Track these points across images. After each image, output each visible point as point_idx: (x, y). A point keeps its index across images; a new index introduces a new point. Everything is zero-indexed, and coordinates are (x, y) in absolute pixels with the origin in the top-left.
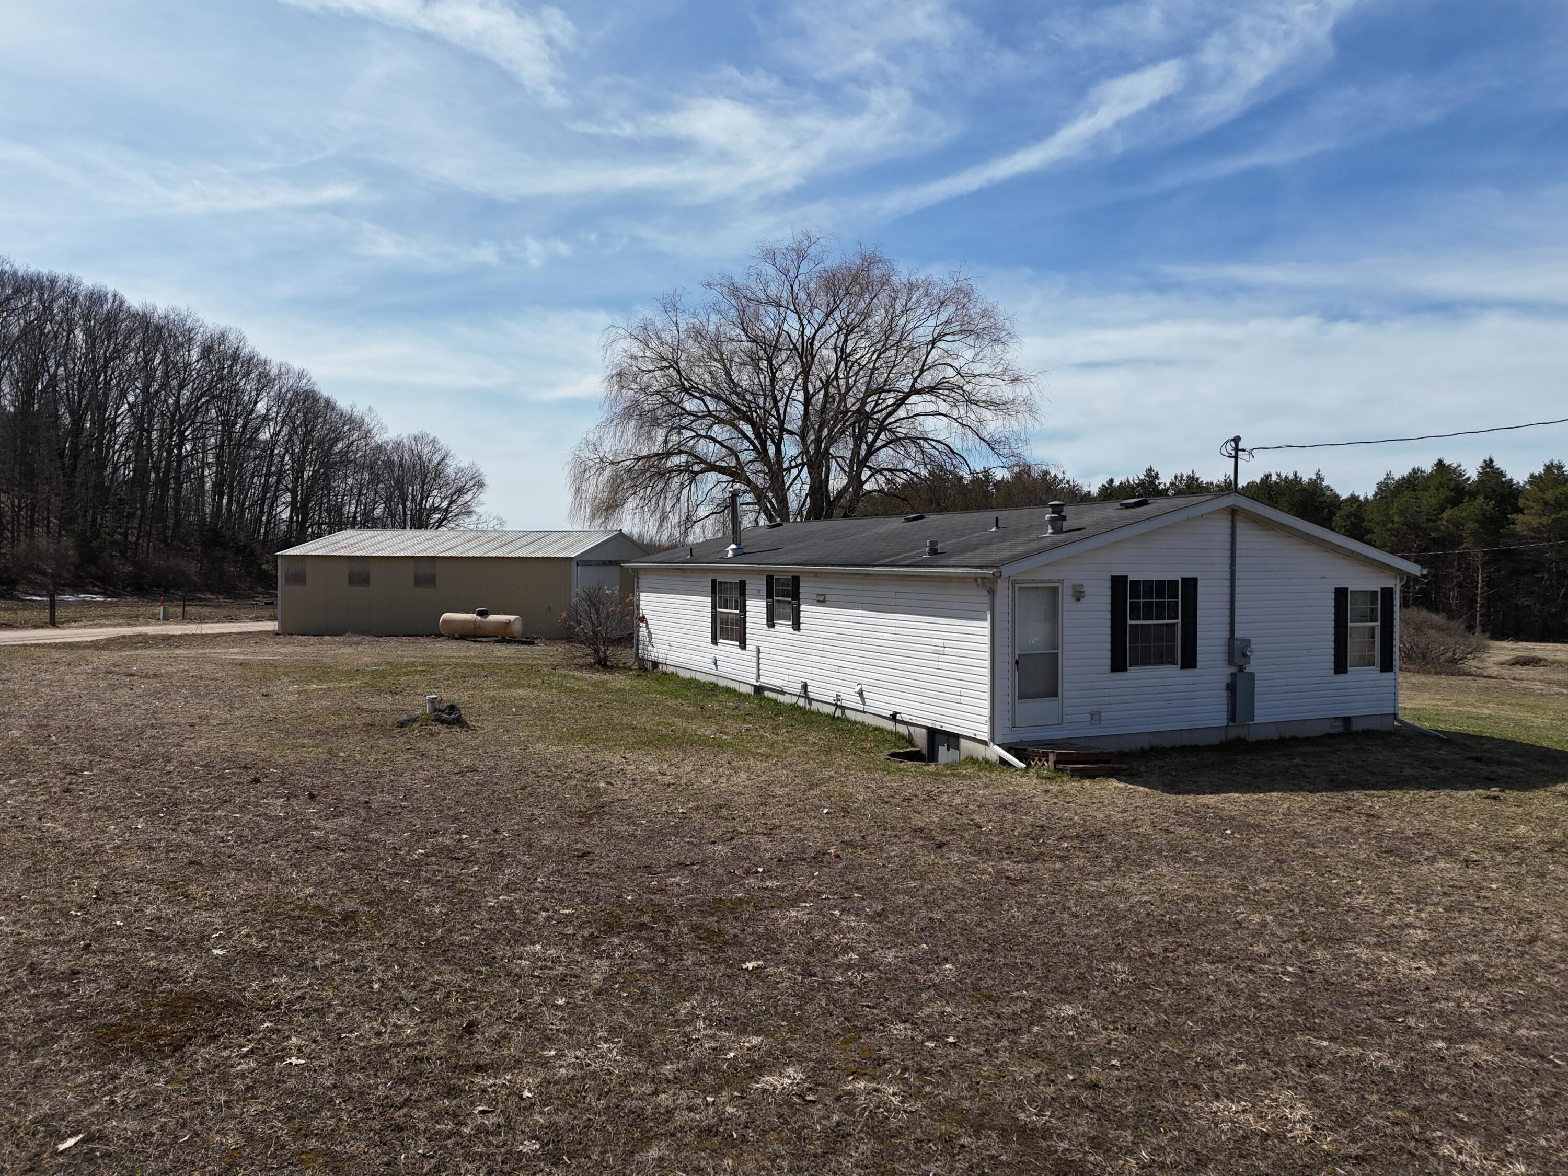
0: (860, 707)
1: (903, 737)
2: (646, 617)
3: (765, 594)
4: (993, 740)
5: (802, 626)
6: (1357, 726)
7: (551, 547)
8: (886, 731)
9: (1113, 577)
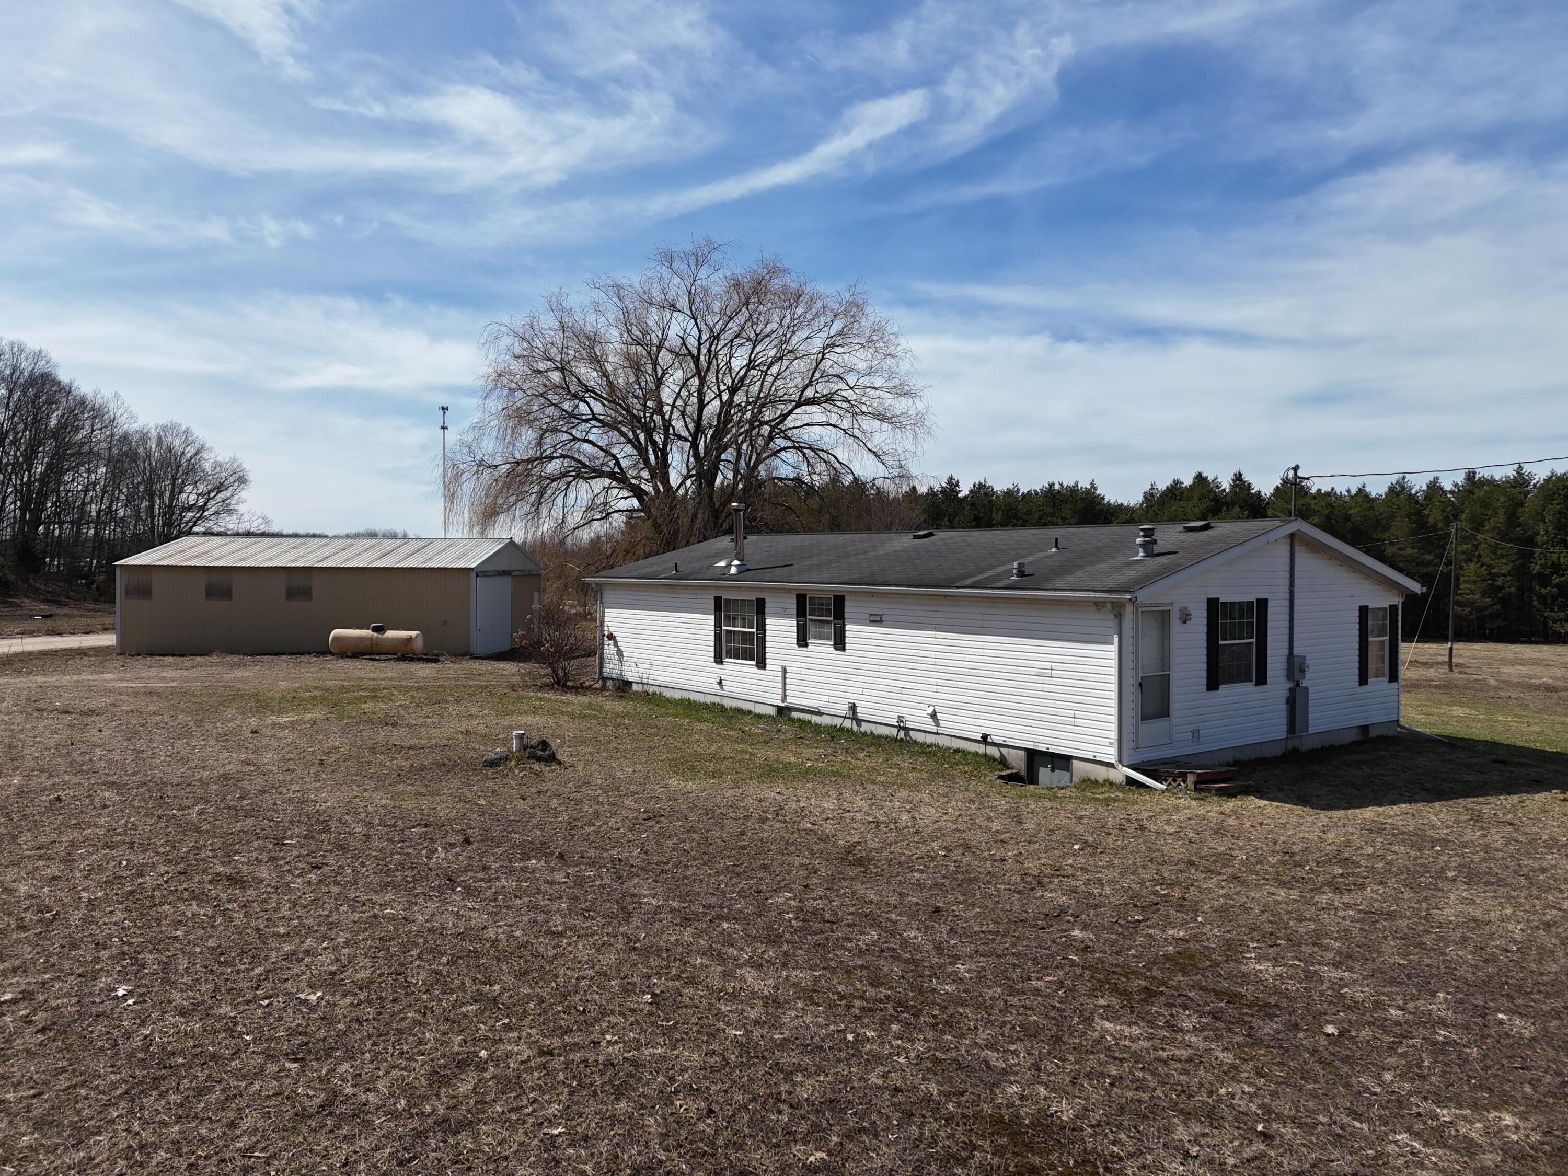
0: (934, 729)
1: (994, 760)
2: (615, 634)
3: (795, 612)
4: (1120, 761)
5: (847, 646)
6: (1373, 733)
7: (444, 555)
8: (969, 753)
9: (1208, 599)
